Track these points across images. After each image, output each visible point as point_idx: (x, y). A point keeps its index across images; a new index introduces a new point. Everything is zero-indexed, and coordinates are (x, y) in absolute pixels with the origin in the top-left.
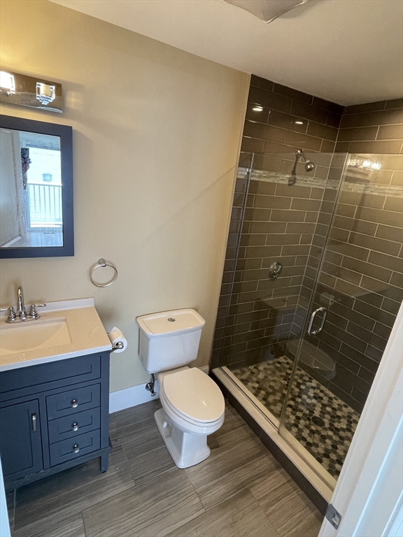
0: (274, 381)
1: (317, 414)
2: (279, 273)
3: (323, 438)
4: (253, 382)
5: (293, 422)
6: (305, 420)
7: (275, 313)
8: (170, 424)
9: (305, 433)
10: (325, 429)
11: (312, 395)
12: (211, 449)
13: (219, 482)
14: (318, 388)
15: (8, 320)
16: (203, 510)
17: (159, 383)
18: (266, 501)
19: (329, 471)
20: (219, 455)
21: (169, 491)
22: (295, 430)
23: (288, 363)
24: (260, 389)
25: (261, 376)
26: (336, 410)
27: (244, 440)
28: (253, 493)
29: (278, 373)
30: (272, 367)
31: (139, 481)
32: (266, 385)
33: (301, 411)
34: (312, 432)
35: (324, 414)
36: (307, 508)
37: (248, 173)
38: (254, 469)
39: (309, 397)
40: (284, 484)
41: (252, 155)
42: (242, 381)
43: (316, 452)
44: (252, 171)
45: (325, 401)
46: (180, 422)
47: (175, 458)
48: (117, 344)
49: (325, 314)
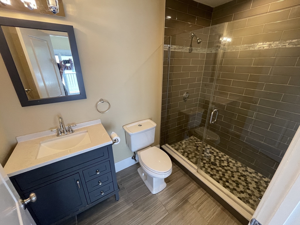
0: (190, 148)
1: (212, 160)
2: (188, 97)
3: (218, 171)
4: (181, 150)
5: (202, 165)
6: (208, 164)
7: (188, 116)
8: (146, 174)
9: (209, 170)
10: (217, 167)
11: (209, 152)
12: (167, 183)
13: (172, 199)
14: (211, 149)
15: (58, 135)
16: (167, 213)
17: (138, 155)
18: (197, 205)
19: (223, 186)
20: (171, 185)
21: (150, 206)
22: (204, 169)
23: (195, 139)
24: (184, 152)
25: (184, 146)
26: (221, 158)
27: (181, 177)
28: (190, 202)
29: (191, 144)
30: (188, 142)
31: (135, 203)
32: (187, 150)
33: (205, 160)
34: (212, 169)
35: (216, 160)
36: (216, 206)
37: (169, 47)
38: (188, 190)
39: (207, 153)
40: (203, 195)
41: (170, 37)
42: (176, 149)
43: (216, 178)
44: (171, 47)
45: (215, 154)
46: (151, 173)
47: (150, 189)
48: (115, 140)
49: (218, 112)
